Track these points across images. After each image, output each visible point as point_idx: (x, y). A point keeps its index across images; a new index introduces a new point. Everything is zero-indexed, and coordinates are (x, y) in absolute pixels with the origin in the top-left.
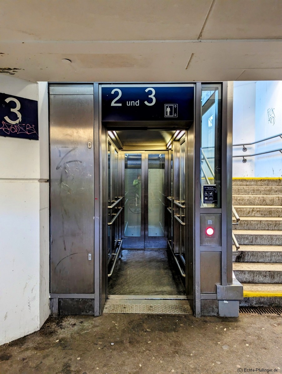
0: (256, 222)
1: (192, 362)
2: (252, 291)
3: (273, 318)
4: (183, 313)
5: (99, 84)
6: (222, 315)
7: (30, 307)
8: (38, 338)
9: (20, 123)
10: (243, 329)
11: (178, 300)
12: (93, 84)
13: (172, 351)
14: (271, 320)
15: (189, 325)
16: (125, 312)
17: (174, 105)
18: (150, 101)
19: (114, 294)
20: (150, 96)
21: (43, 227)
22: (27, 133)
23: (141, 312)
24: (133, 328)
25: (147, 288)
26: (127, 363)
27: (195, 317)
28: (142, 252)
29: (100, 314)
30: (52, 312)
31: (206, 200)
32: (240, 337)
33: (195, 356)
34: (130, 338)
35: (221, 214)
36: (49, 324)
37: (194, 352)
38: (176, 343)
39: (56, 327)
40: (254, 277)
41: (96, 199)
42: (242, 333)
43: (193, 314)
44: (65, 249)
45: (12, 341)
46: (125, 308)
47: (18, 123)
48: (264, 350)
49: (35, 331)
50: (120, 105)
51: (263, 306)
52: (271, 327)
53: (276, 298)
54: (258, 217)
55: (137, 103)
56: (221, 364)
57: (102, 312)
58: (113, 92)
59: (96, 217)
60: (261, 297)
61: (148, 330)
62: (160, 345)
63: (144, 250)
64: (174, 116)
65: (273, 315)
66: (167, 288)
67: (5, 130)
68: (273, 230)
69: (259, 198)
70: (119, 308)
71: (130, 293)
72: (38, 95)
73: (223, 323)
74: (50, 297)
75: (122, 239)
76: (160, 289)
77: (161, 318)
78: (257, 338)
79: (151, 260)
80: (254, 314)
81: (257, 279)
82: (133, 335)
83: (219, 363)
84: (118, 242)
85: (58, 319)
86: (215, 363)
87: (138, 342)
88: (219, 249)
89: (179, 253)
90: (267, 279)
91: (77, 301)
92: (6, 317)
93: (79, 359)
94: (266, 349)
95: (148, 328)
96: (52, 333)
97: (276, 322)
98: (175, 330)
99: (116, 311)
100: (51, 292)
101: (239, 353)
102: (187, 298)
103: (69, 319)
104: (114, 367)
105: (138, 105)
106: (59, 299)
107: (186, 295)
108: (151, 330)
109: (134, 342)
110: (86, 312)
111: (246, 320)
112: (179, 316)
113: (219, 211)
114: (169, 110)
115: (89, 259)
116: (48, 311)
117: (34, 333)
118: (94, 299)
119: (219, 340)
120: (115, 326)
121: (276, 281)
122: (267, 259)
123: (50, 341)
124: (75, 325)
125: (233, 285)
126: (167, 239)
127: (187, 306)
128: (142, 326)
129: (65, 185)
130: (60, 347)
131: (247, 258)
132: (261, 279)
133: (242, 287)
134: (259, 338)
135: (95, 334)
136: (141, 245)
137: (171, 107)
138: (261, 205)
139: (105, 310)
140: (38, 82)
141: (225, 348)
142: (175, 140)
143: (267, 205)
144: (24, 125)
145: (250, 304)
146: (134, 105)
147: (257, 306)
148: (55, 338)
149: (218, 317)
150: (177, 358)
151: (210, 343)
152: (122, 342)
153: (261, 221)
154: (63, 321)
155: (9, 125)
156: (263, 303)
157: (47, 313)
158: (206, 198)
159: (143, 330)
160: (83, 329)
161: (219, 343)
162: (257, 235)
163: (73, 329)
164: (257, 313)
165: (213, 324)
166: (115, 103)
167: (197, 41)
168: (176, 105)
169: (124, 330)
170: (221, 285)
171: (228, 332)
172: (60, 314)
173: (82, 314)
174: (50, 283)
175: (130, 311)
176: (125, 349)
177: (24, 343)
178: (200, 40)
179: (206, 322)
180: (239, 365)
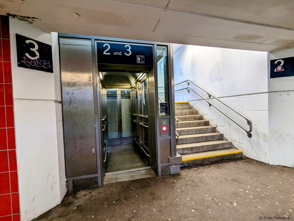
0: (180, 124)
1: (163, 202)
2: (184, 159)
3: (196, 170)
4: (152, 176)
5: (95, 40)
6: (172, 173)
7: (53, 189)
8: (60, 209)
9: (38, 59)
10: (184, 179)
11: (147, 169)
12: (90, 39)
13: (151, 198)
14: (195, 172)
15: (157, 182)
16: (117, 182)
17: (142, 56)
18: (128, 53)
19: (108, 172)
20: (127, 50)
21: (59, 134)
22: (44, 67)
23: (127, 180)
24: (125, 190)
25: (127, 166)
26: (126, 212)
27: (158, 177)
28: (119, 146)
29: (102, 185)
30: (69, 190)
31: (162, 111)
32: (184, 183)
33: (164, 198)
34: (124, 196)
35: (170, 118)
36: (67, 198)
37: (163, 196)
38: (152, 194)
39: (72, 199)
40: (183, 151)
41: (96, 113)
42: (184, 181)
43: (157, 175)
44: (76, 147)
45: (40, 215)
46: (117, 179)
47: (37, 59)
48: (197, 187)
49: (57, 204)
50: (110, 54)
51: (190, 165)
52: (197, 175)
53: (195, 160)
54: (180, 121)
55: (120, 54)
56: (179, 200)
57: (103, 183)
58: (104, 46)
59: (96, 125)
60: (189, 161)
61: (134, 189)
62: (144, 196)
63: (120, 145)
64: (142, 63)
65: (196, 169)
66: (139, 164)
67: (26, 63)
68: (188, 127)
69: (180, 112)
70: (113, 180)
71: (118, 170)
72: (51, 41)
73: (173, 177)
74: (66, 180)
75: (107, 140)
76: (135, 165)
77: (140, 181)
78: (192, 182)
79: (126, 150)
80: (187, 170)
81: (185, 152)
82: (126, 194)
83: (178, 199)
84: (105, 142)
85: (73, 194)
86: (176, 200)
87: (130, 198)
88: (169, 138)
89: (143, 144)
90: (190, 152)
91: (86, 180)
92: (33, 200)
93: (93, 217)
94: (198, 187)
95: (134, 188)
96: (70, 204)
97: (198, 172)
98: (149, 186)
99: (111, 182)
100: (67, 177)
101: (186, 192)
102: (151, 167)
103: (81, 192)
104: (118, 216)
105: (121, 55)
106: (73, 180)
107: (150, 166)
108: (136, 189)
109: (127, 198)
110: (93, 185)
111: (184, 174)
112: (149, 178)
113: (169, 117)
114: (139, 59)
115: (93, 152)
116: (66, 190)
117: (57, 206)
118: (97, 177)
119: (174, 187)
120: (113, 191)
121: (193, 152)
122: (188, 142)
123: (69, 209)
124: (86, 195)
125: (177, 157)
126: (133, 138)
127: (153, 172)
128: (130, 188)
129: (74, 105)
130: (78, 212)
131: (179, 142)
132: (187, 152)
133: (182, 157)
134: (193, 182)
135: (101, 198)
136: (119, 142)
137: (140, 57)
138: (181, 115)
139: (104, 182)
140: (51, 32)
141: (179, 190)
142: (138, 81)
143: (183, 115)
144: (42, 61)
145: (183, 165)
146: (118, 55)
147: (187, 166)
148: (73, 206)
149: (170, 175)
150: (155, 202)
151: (170, 189)
152: (120, 200)
153: (182, 123)
154: (77, 194)
155: (30, 60)
156: (189, 164)
157: (65, 191)
158: (162, 110)
159: (131, 190)
160: (91, 197)
161: (175, 188)
162: (182, 130)
163: (85, 198)
164: (188, 170)
165: (169, 179)
166: (106, 52)
167: (164, 10)
168: (143, 56)
169: (119, 192)
170: (171, 157)
171: (177, 182)
172: (74, 190)
173: (90, 187)
174: (66, 171)
175: (121, 180)
176: (122, 203)
177: (50, 215)
178: (166, 10)
179: (165, 178)
180: (188, 198)
